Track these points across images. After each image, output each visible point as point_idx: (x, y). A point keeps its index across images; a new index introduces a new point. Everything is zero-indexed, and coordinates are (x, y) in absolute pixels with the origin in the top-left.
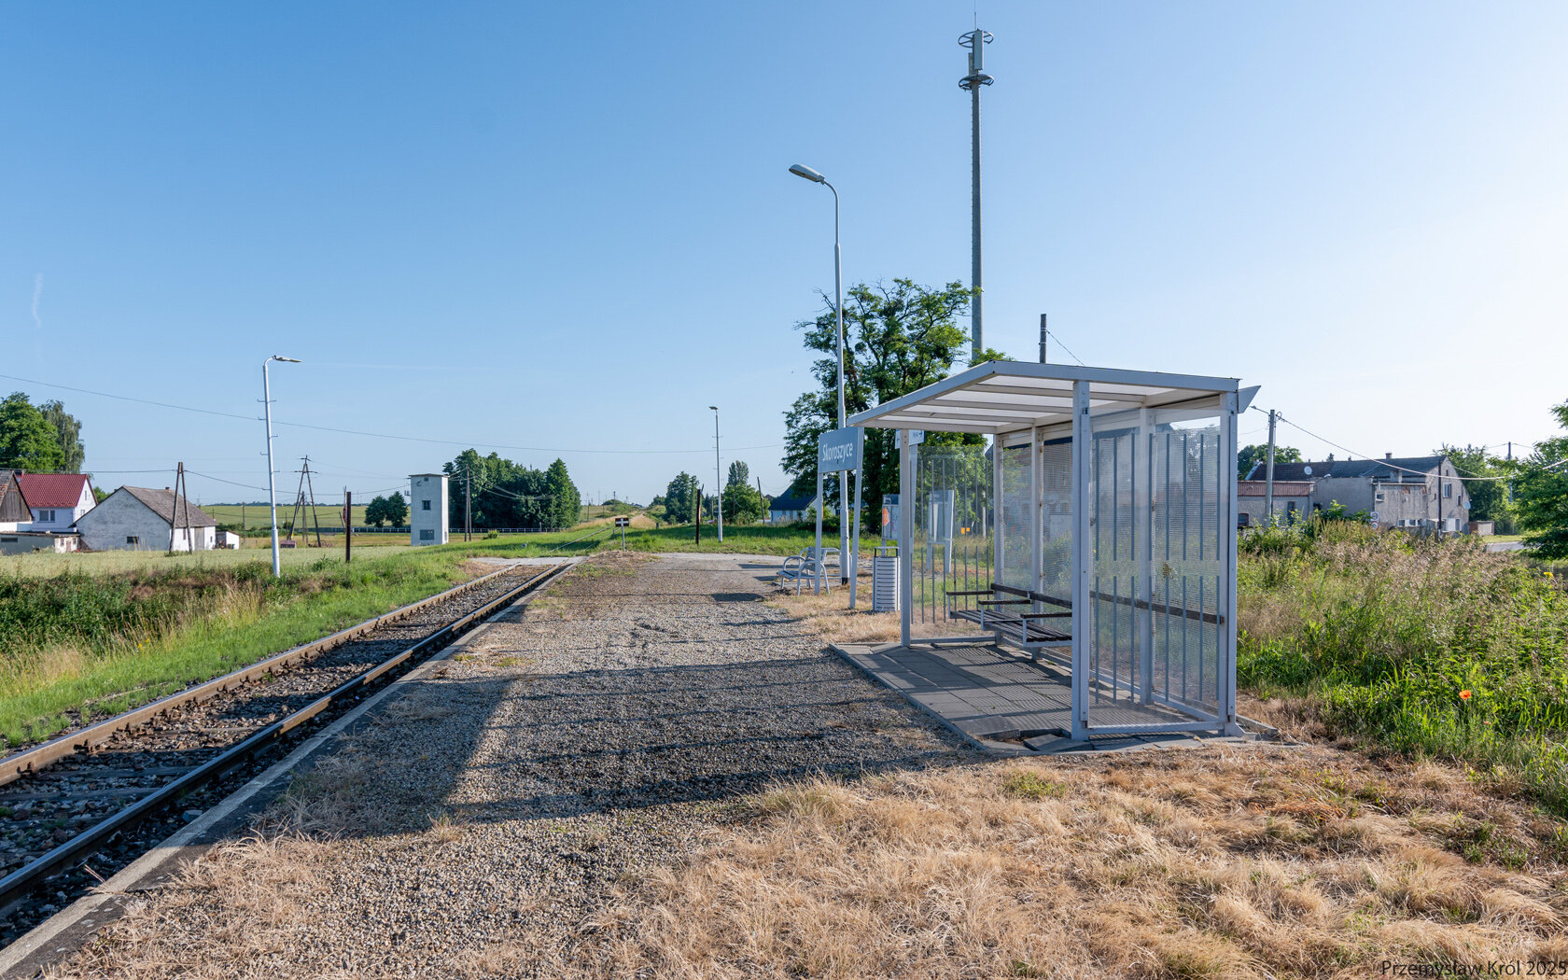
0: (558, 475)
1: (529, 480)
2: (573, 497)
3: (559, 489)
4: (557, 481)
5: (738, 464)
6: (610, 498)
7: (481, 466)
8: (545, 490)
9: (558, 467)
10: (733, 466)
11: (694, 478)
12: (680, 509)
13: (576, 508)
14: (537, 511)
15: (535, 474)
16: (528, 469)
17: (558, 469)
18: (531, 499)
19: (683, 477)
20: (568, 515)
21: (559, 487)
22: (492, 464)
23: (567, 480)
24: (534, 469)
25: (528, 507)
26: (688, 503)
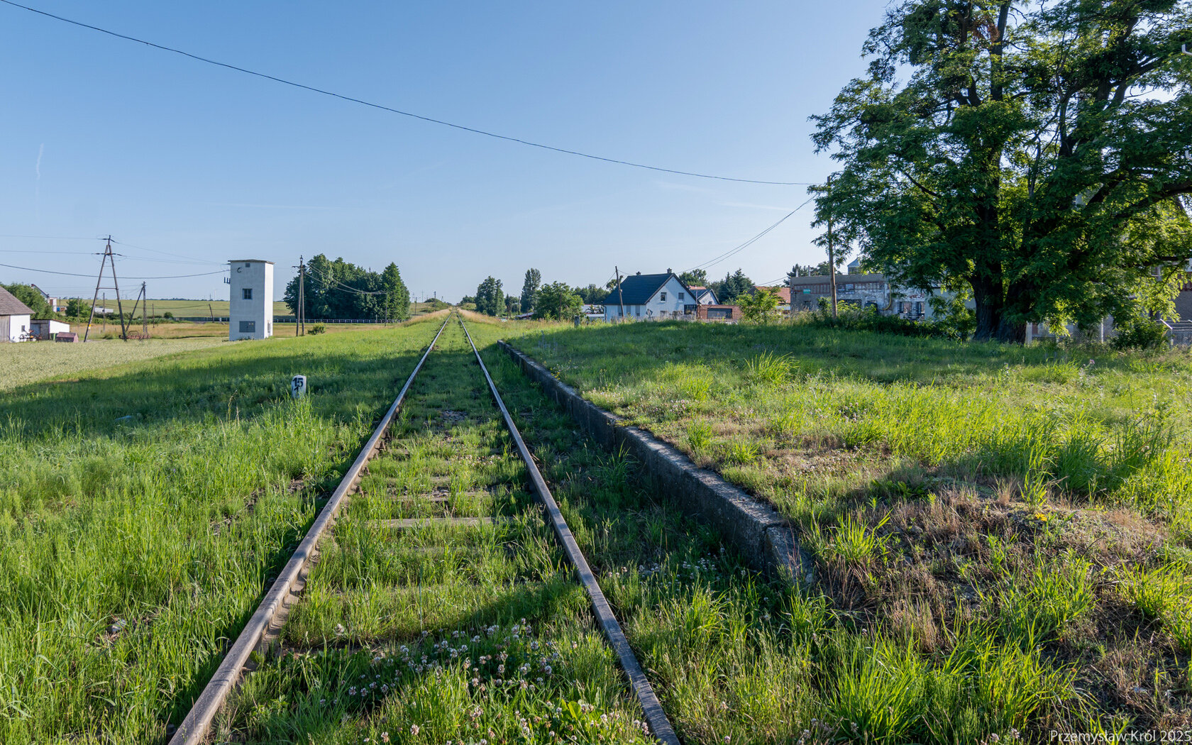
0: (392, 276)
1: (368, 280)
2: (404, 295)
3: (392, 287)
4: (391, 281)
5: (533, 271)
6: (431, 296)
7: (328, 268)
8: (381, 288)
9: (391, 270)
10: (528, 272)
11: (499, 281)
12: (487, 306)
13: (406, 304)
14: (374, 305)
15: (373, 275)
16: (368, 271)
17: (392, 271)
18: (369, 296)
19: (490, 281)
20: (399, 309)
21: (393, 286)
22: (338, 267)
23: (399, 280)
24: (372, 271)
25: (366, 302)
26: (493, 301)
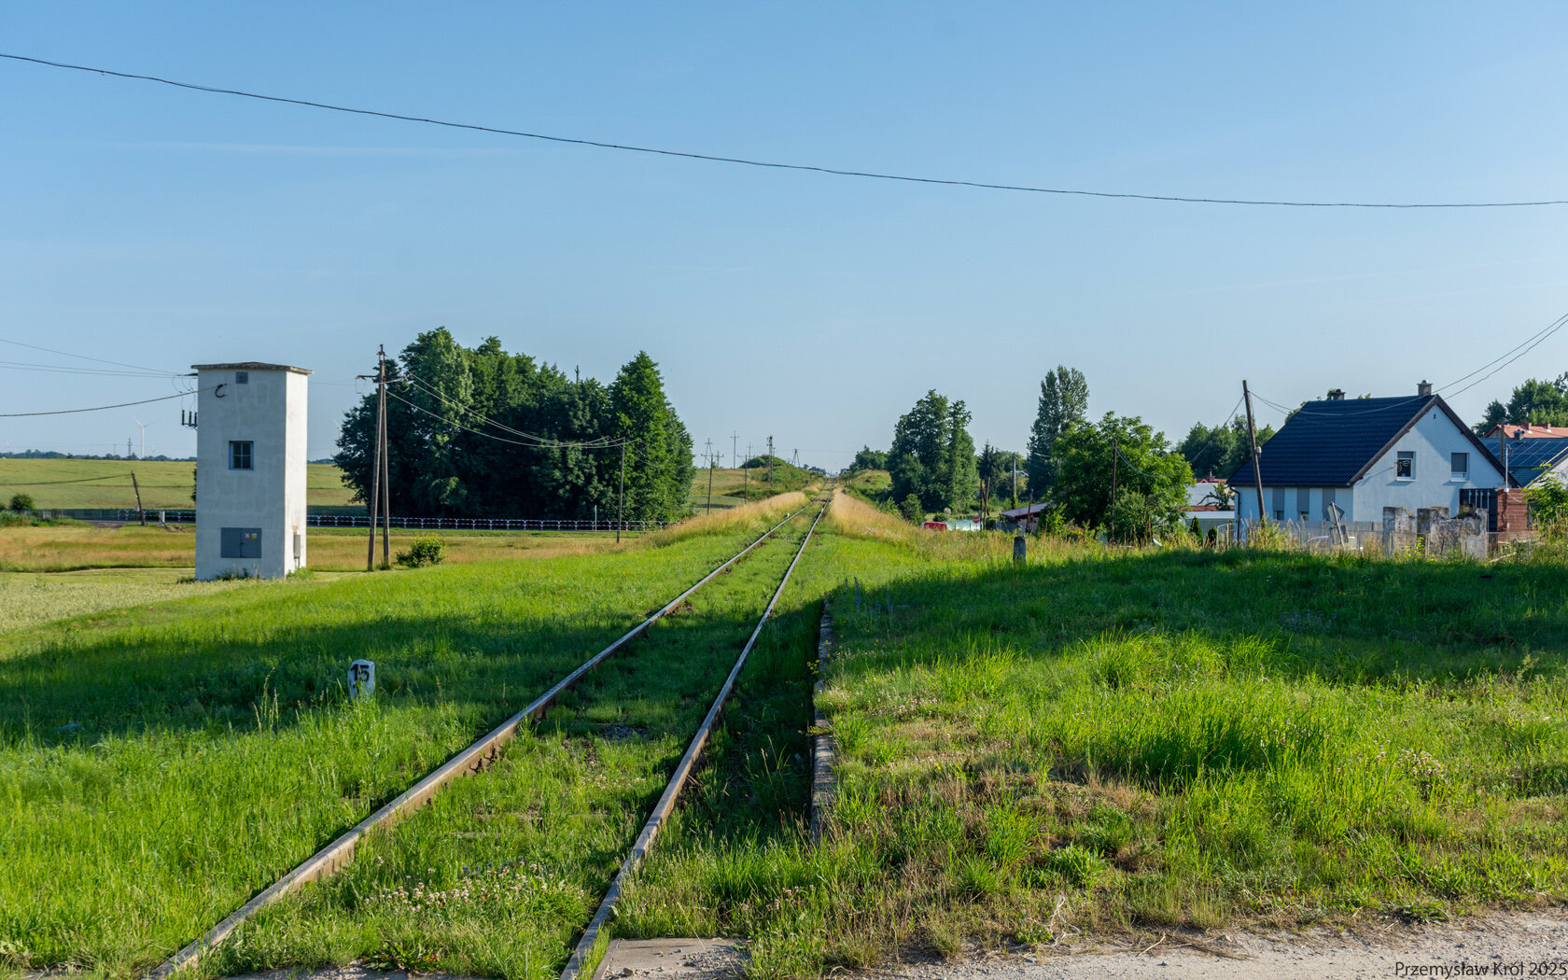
0: (640, 391)
1: (572, 404)
2: (676, 446)
3: (641, 428)
4: (637, 405)
5: (1063, 375)
6: (760, 451)
7: (459, 370)
8: (610, 427)
9: (639, 375)
10: (1051, 379)
11: (958, 407)
12: (925, 481)
13: (682, 474)
14: (589, 478)
15: (586, 389)
16: (571, 378)
17: (640, 378)
18: (575, 448)
19: (934, 405)
20: (662, 490)
21: (643, 420)
22: (487, 365)
23: (661, 403)
24: (583, 378)
25: (566, 470)
26: (943, 467)
